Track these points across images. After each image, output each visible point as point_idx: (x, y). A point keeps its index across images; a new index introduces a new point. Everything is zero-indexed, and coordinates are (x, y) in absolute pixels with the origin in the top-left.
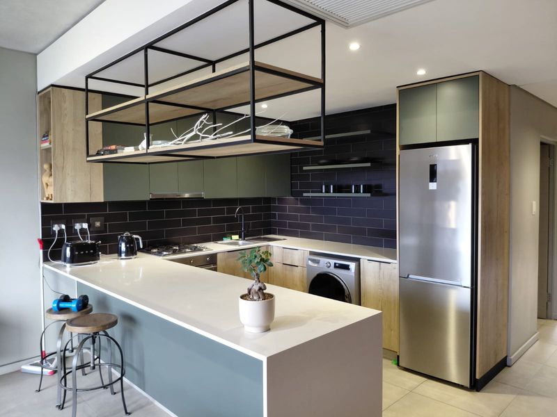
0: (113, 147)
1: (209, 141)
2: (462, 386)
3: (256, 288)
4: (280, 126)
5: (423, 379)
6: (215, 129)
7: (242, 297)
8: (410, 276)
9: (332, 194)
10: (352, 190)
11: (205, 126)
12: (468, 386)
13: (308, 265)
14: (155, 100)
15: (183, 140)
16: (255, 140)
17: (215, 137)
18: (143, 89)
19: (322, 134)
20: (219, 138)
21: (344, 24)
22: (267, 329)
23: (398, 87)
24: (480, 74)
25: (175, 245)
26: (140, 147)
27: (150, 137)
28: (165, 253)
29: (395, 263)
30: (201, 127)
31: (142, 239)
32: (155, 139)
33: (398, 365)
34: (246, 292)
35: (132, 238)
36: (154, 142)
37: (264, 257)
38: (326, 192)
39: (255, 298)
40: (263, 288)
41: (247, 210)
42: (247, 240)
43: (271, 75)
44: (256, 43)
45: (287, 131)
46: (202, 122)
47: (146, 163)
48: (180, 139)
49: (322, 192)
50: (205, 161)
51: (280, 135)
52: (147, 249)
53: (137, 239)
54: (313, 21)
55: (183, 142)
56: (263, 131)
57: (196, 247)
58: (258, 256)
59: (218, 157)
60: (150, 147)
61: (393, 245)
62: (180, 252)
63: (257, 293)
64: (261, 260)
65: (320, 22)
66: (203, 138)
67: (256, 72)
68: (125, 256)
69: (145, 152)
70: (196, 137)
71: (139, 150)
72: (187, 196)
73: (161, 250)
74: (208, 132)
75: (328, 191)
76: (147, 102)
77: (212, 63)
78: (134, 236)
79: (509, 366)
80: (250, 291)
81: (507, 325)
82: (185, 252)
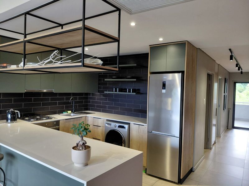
0: (5, 65)
1: (58, 64)
2: (175, 182)
3: (81, 143)
4: (96, 59)
5: (157, 179)
6: (61, 58)
7: (73, 148)
8: (153, 132)
9: (118, 93)
10: (127, 91)
11: (56, 56)
12: (177, 182)
13: (105, 126)
14: (29, 42)
15: (43, 63)
16: (84, 66)
17: (62, 62)
18: (23, 36)
19: (118, 64)
20: (64, 63)
21: (130, 12)
22: (86, 165)
23: (150, 45)
24: (186, 42)
25: (38, 115)
26: (20, 65)
27: (26, 61)
28: (32, 120)
29: (146, 125)
30: (54, 57)
31: (20, 112)
32: (29, 61)
33: (146, 173)
34: (76, 145)
35: (15, 112)
36: (28, 63)
37: (86, 127)
38: (115, 91)
39: (80, 149)
40: (85, 143)
41: (76, 99)
42: (75, 113)
43: (94, 33)
44: (86, 17)
45: (100, 62)
46: (54, 54)
47: (23, 74)
48: (42, 62)
49: (113, 91)
50: (56, 74)
51: (95, 64)
52: (23, 118)
53: (17, 113)
54: (115, 9)
55: (44, 64)
56: (87, 61)
57: (49, 117)
58: (83, 127)
59: (62, 73)
60: (25, 66)
61: (145, 117)
62: (40, 119)
63: (81, 146)
64: (84, 129)
65: (118, 10)
66: (55, 63)
67: (86, 31)
68: (10, 121)
69: (22, 68)
70: (51, 62)
71: (19, 67)
72: (45, 91)
73: (30, 118)
74: (58, 60)
75: (116, 91)
76: (25, 42)
77: (62, 26)
78: (16, 111)
79: (194, 172)
80: (77, 144)
81: (193, 154)
82: (43, 120)
